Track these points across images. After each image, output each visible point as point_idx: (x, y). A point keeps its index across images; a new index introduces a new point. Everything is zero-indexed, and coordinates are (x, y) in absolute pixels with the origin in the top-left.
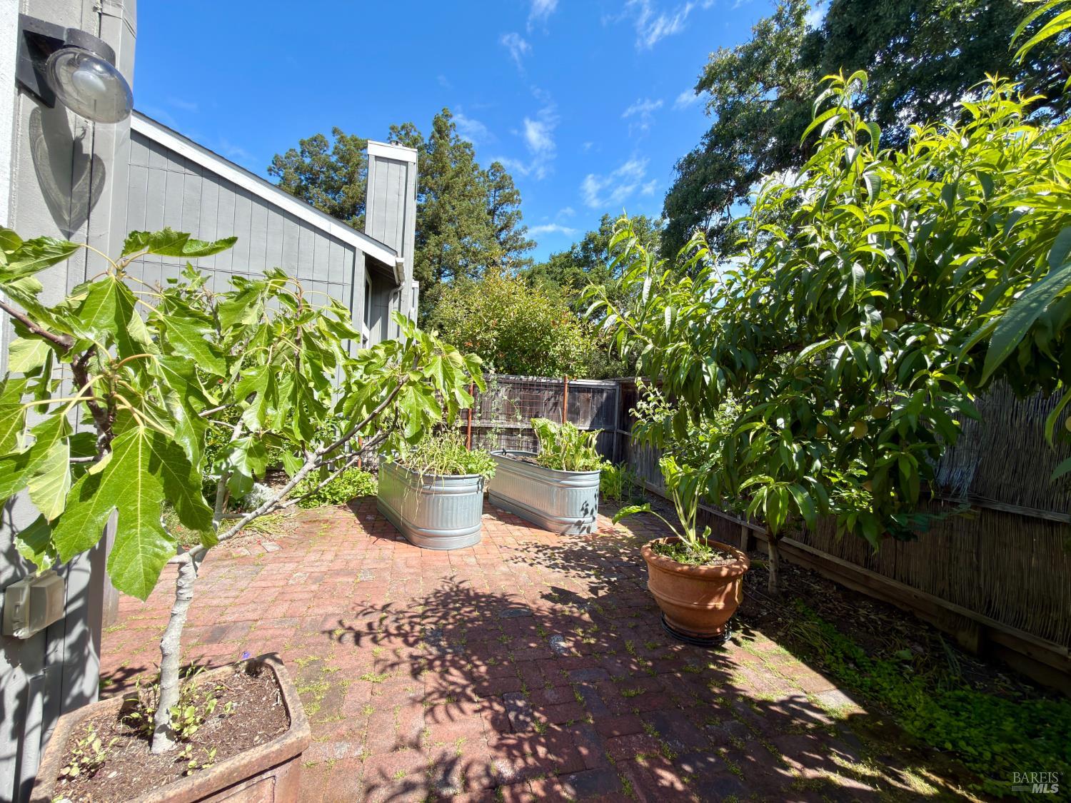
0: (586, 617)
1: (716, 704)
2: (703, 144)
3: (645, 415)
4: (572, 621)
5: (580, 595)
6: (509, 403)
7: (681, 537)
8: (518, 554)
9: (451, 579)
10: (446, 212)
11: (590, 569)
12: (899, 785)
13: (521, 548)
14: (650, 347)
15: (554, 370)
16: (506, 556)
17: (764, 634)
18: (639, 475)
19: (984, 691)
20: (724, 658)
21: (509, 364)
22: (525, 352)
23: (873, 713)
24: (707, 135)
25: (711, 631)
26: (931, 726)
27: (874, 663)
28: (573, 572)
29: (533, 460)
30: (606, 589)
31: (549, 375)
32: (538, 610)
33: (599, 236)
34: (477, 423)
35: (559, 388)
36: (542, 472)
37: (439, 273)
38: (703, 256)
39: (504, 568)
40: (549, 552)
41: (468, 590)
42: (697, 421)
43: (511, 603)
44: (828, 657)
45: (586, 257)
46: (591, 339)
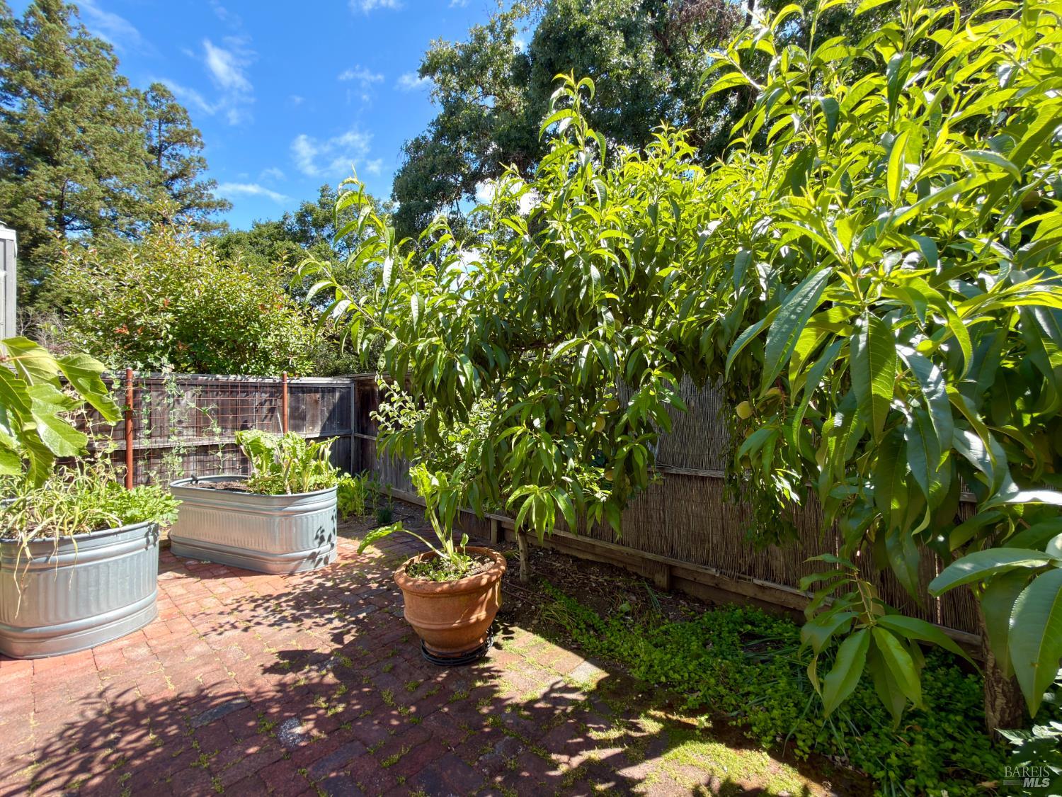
0: (330, 678)
1: (486, 726)
2: (430, 131)
3: (388, 418)
4: (310, 691)
5: (319, 651)
6: (198, 413)
7: (437, 551)
8: (223, 619)
9: (101, 695)
10: (67, 133)
11: (331, 611)
12: (638, 734)
13: (228, 609)
14: (394, 342)
15: (267, 366)
16: (203, 628)
17: (521, 627)
18: (383, 483)
19: (675, 619)
20: (488, 670)
21: (195, 358)
22: (220, 343)
23: (613, 673)
24: (433, 124)
25: (475, 645)
26: (651, 666)
27: (606, 623)
28: (308, 622)
29: (242, 486)
30: (353, 632)
31: (259, 373)
32: (258, 693)
33: (318, 209)
34: (145, 444)
35: (276, 389)
36: (256, 500)
37: (61, 224)
38: (446, 241)
39: (200, 648)
40: (273, 602)
41: (134, 704)
42: (449, 424)
43: (215, 698)
44: (575, 631)
45: (304, 232)
46: (317, 329)
